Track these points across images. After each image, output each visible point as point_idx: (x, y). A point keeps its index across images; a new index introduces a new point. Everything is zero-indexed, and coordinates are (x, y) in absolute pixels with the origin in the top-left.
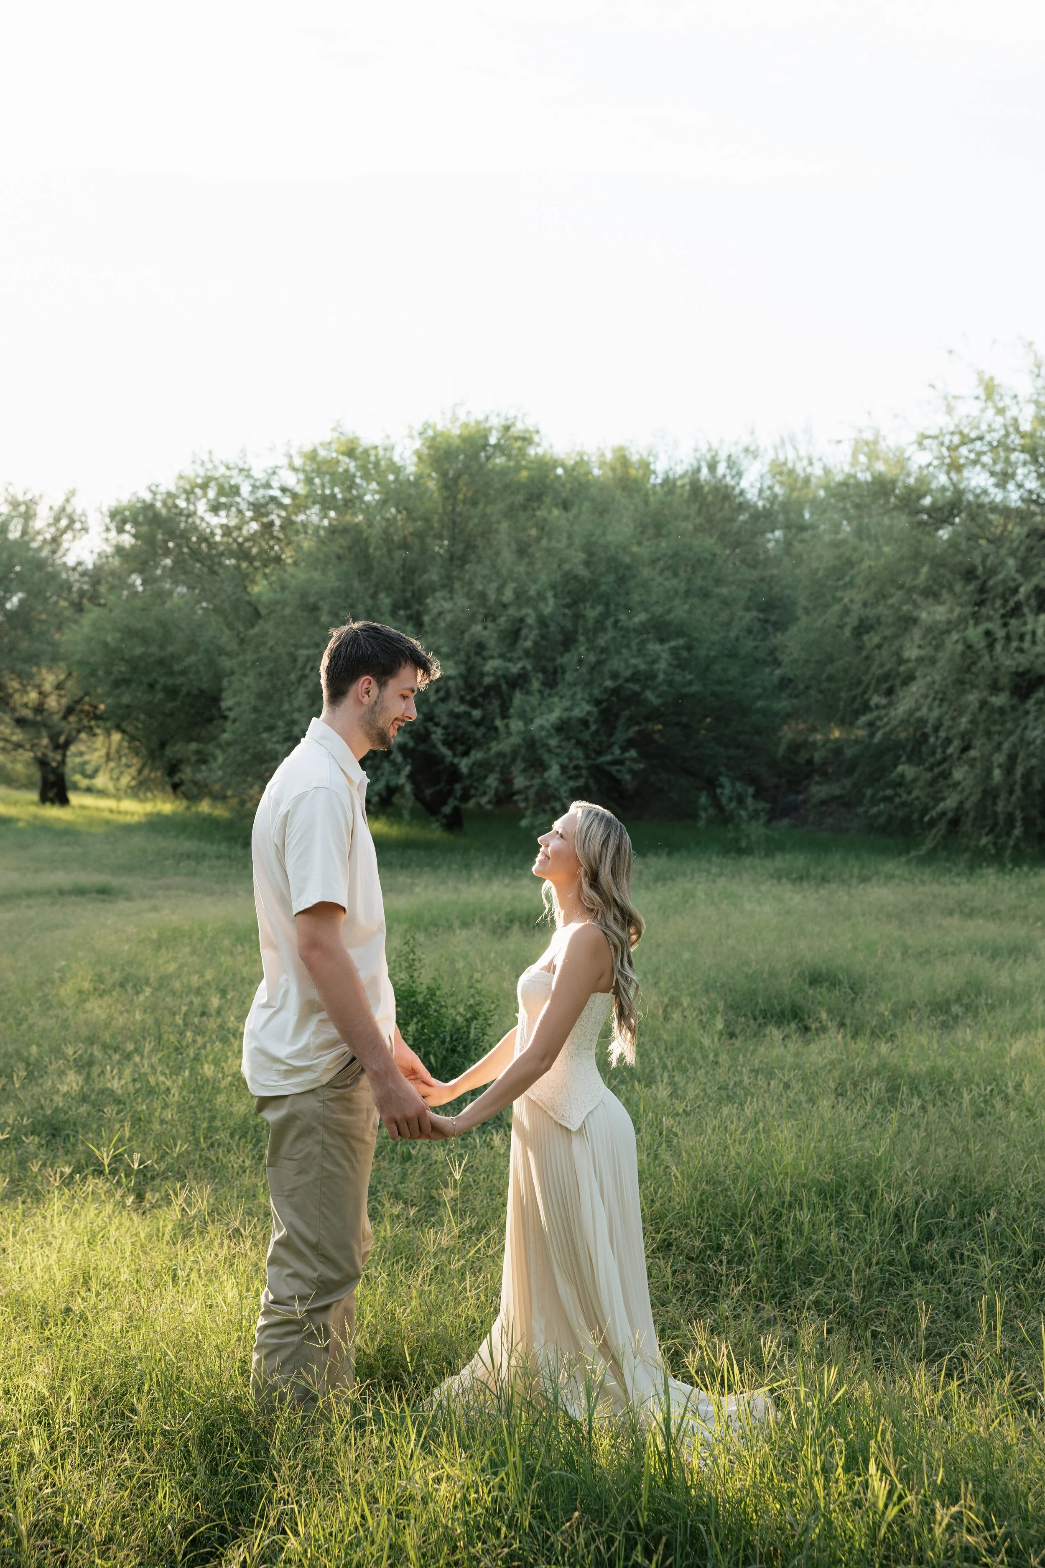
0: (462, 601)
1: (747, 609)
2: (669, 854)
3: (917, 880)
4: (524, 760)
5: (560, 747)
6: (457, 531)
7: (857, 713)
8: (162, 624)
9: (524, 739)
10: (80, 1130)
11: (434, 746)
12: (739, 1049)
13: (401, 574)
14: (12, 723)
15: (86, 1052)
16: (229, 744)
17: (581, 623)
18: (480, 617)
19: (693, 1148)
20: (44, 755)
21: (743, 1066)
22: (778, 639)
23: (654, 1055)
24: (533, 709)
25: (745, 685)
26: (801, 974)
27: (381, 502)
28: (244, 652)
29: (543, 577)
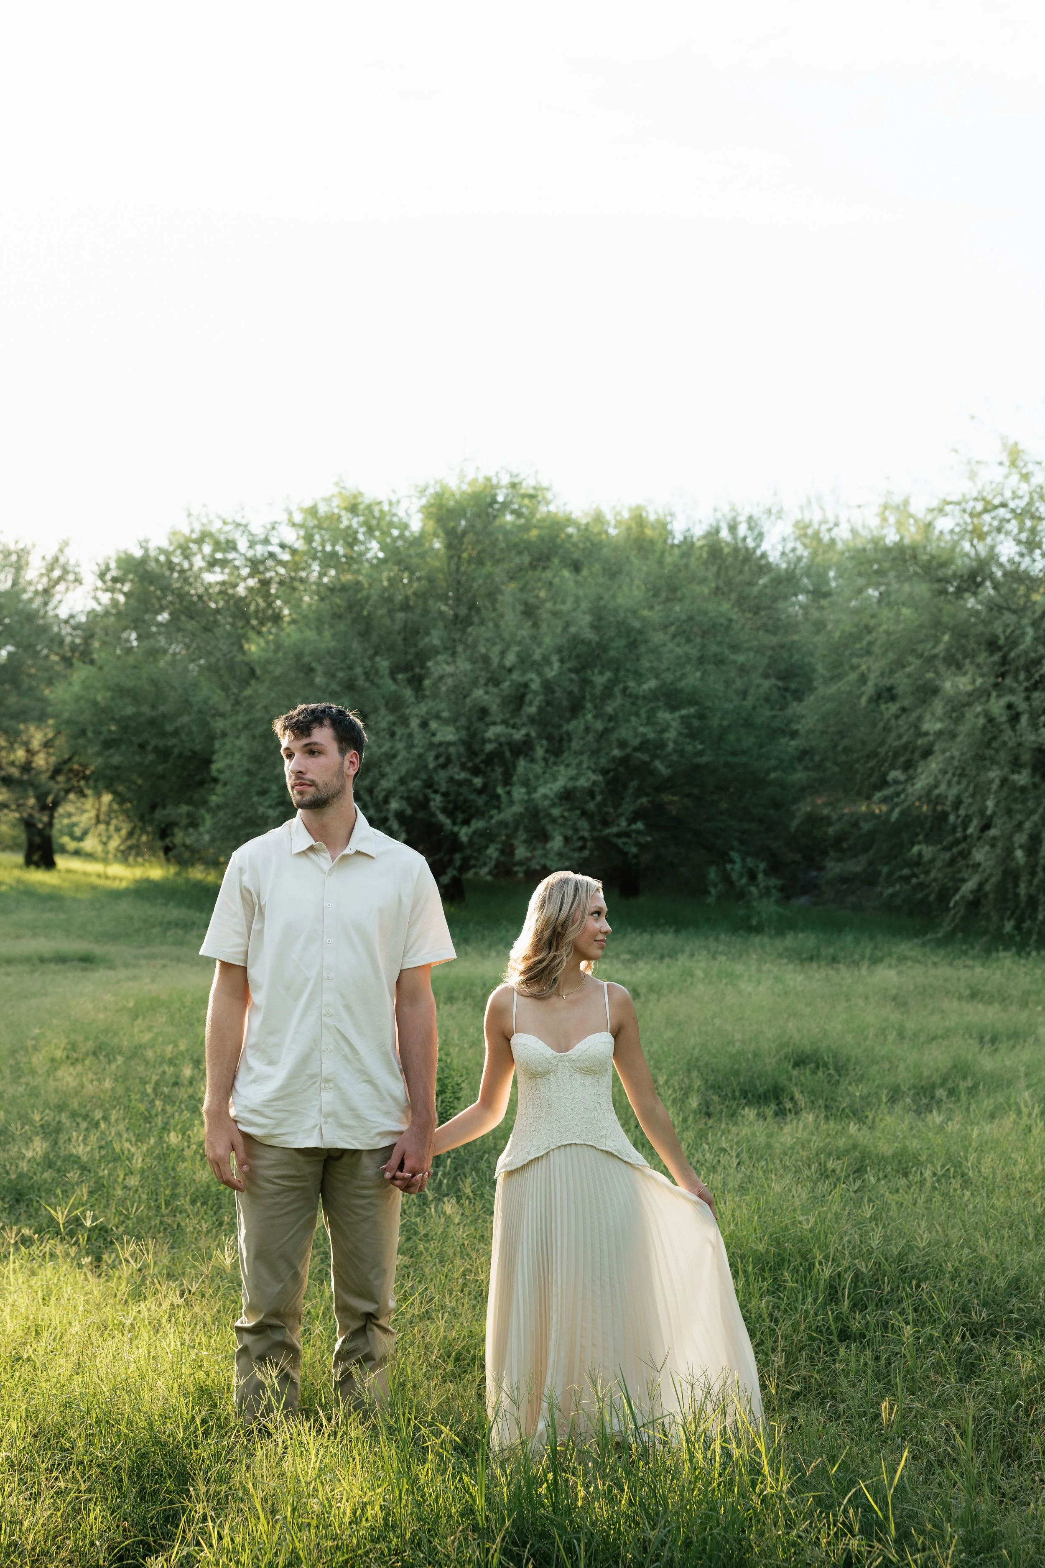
0: (464, 665)
1: (766, 676)
2: (677, 932)
3: (929, 963)
4: (527, 830)
5: (562, 816)
6: (462, 590)
7: (875, 788)
8: (153, 682)
9: (526, 808)
10: (42, 1195)
11: (433, 815)
13: (403, 635)
15: (54, 1120)
16: (219, 807)
17: (588, 689)
18: (482, 681)
20: (31, 816)
22: (795, 708)
24: (537, 777)
25: (760, 756)
26: (787, 1055)
27: (384, 561)
28: (237, 712)
29: (548, 641)
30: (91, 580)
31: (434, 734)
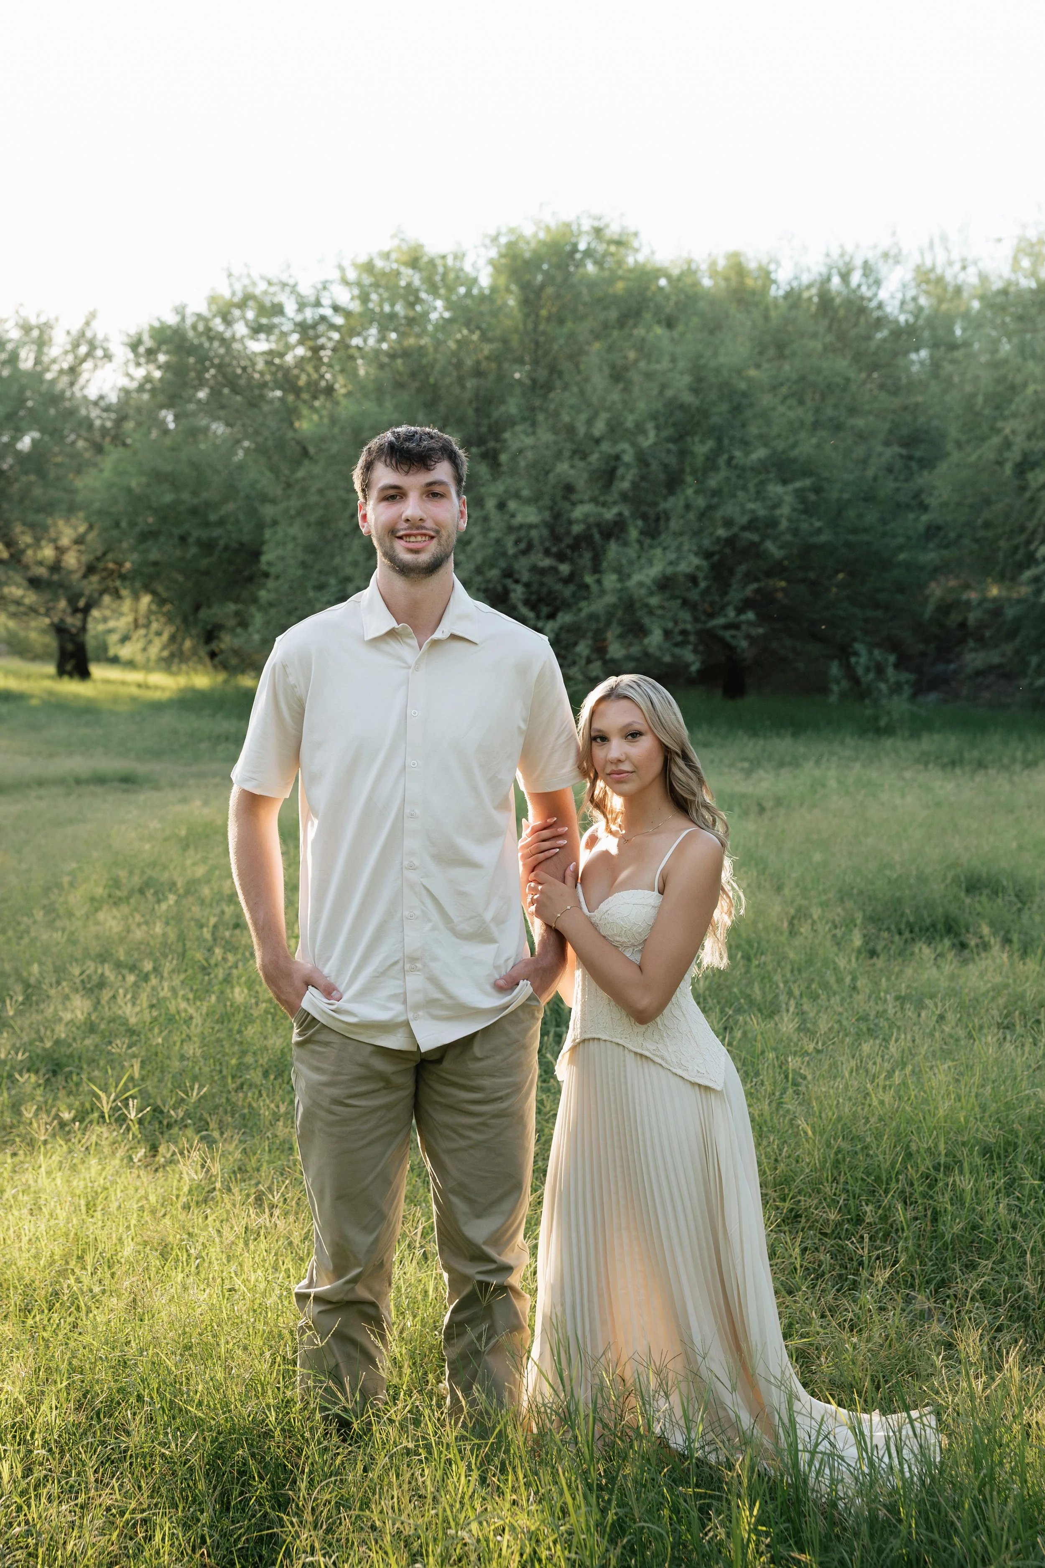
0: (546, 436)
1: (887, 443)
2: (795, 735)
4: (621, 623)
5: (661, 607)
6: (540, 352)
7: (1021, 567)
8: (194, 465)
9: (620, 599)
10: (85, 1066)
12: (881, 970)
13: (474, 405)
14: (25, 583)
15: (96, 972)
16: (271, 605)
17: (688, 460)
18: (567, 454)
19: (827, 1096)
20: (62, 621)
21: (887, 992)
22: (923, 479)
23: (777, 978)
24: (631, 563)
25: (885, 534)
26: (956, 879)
27: (450, 321)
28: (289, 497)
29: (642, 405)
30: (121, 353)
31: (513, 516)
